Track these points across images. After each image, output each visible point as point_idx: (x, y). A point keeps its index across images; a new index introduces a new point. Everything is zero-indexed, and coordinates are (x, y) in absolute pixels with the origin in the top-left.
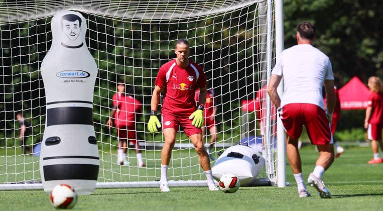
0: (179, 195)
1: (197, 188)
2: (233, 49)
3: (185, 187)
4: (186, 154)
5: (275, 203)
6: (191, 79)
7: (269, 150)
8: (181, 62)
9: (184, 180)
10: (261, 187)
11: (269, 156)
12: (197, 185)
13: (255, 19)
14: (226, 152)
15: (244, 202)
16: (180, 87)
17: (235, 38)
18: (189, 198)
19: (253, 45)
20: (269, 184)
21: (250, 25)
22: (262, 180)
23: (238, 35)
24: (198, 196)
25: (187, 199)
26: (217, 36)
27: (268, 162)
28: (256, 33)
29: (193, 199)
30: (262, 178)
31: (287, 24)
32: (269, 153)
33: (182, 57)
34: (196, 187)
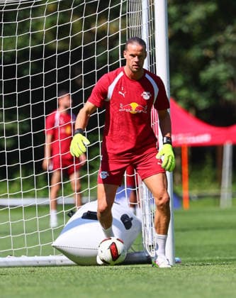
0: (8, 279)
1: (36, 269)
2: (89, 51)
3: (17, 267)
4: (17, 215)
5: (157, 290)
6: (146, 96)
7: (147, 207)
8: (133, 72)
9: (15, 256)
10: (135, 266)
11: (147, 217)
12: (35, 264)
13: (123, 3)
14: (80, 212)
15: (108, 290)
16: (130, 107)
17: (92, 33)
18: (23, 284)
19: (120, 44)
20: (148, 261)
21: (115, 13)
22: (137, 255)
23: (96, 28)
24: (37, 281)
25: (19, 286)
26: (64, 31)
27: (145, 225)
28: (123, 26)
29: (29, 285)
30: (137, 251)
31: (173, 10)
32: (147, 212)
33: (135, 64)
34: (34, 266)
